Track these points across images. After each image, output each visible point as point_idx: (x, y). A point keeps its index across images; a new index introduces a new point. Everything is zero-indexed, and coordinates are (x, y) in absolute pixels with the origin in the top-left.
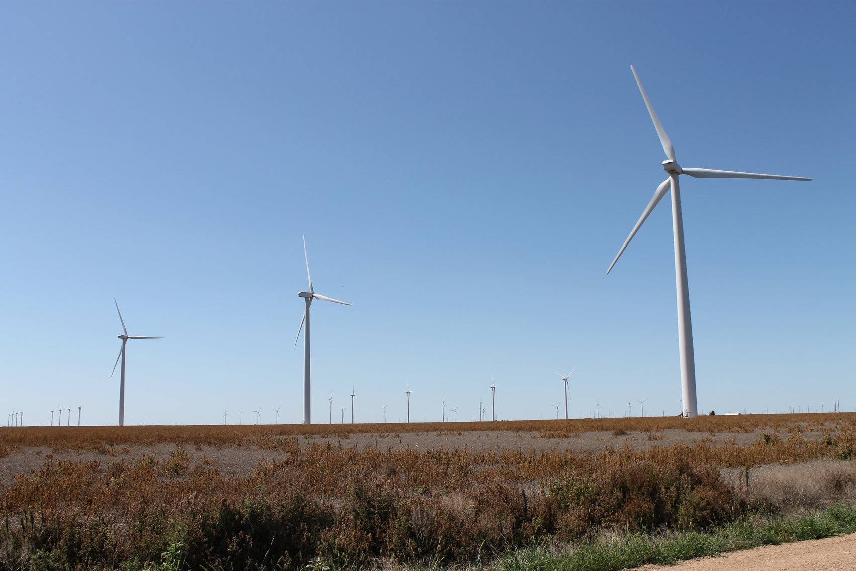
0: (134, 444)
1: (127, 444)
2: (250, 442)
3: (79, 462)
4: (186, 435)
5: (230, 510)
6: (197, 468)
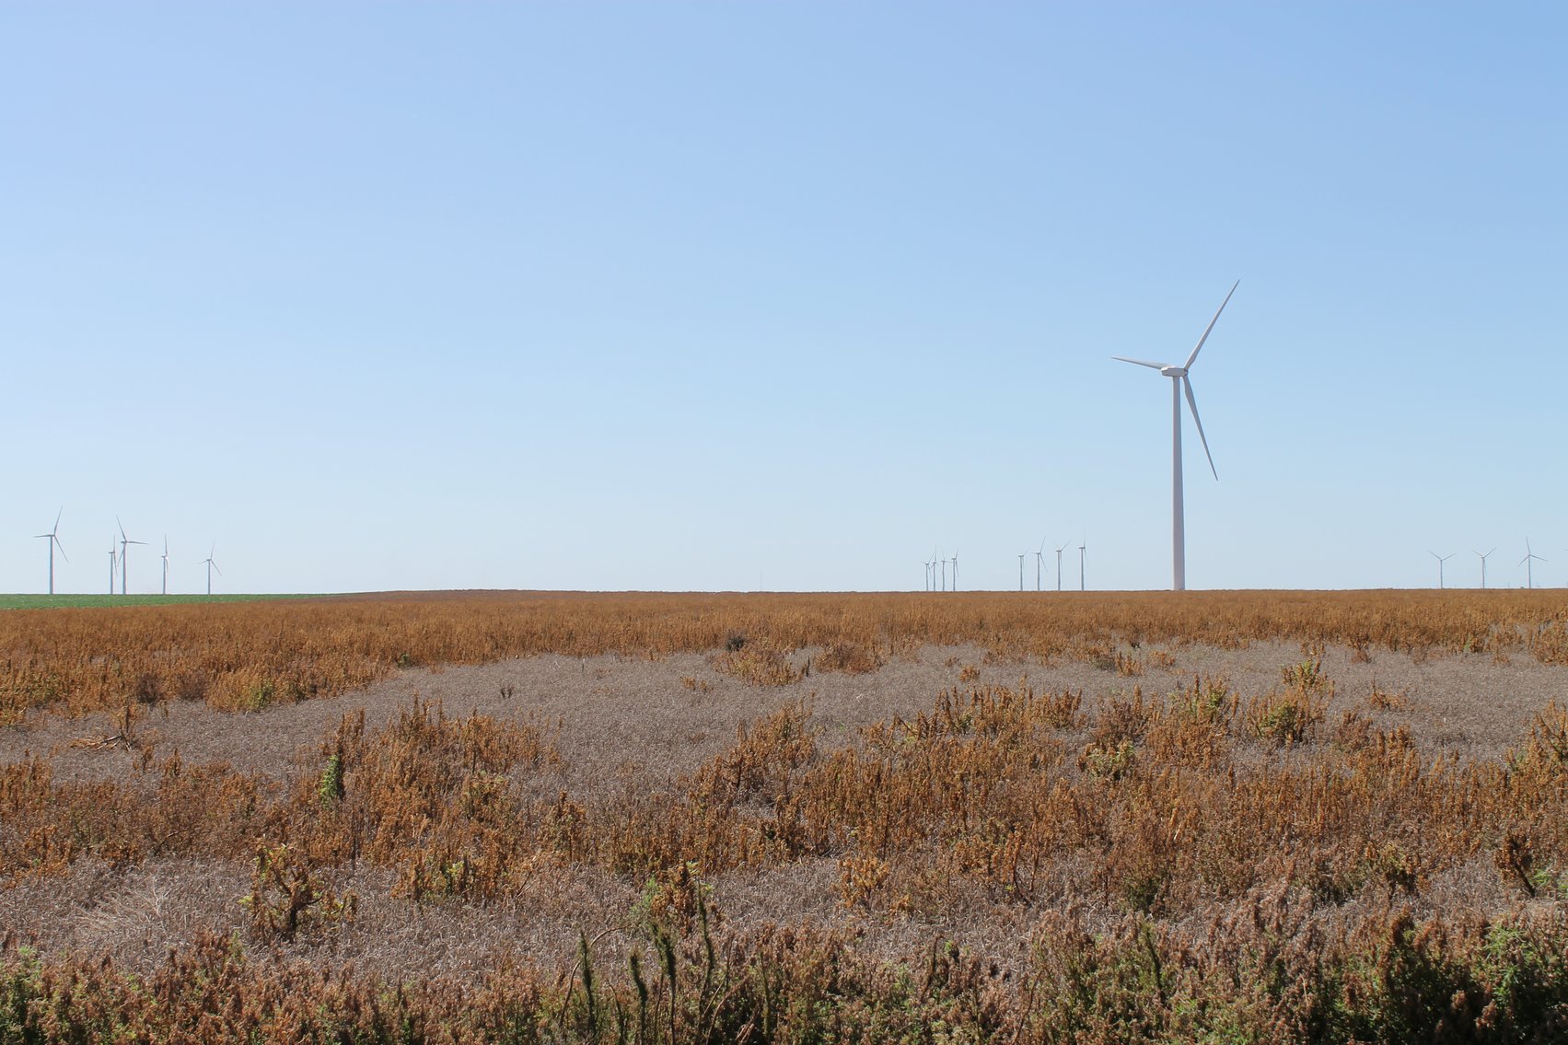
0: (1193, 642)
1: (1176, 640)
2: (1509, 639)
3: (1027, 695)
6: (1350, 720)
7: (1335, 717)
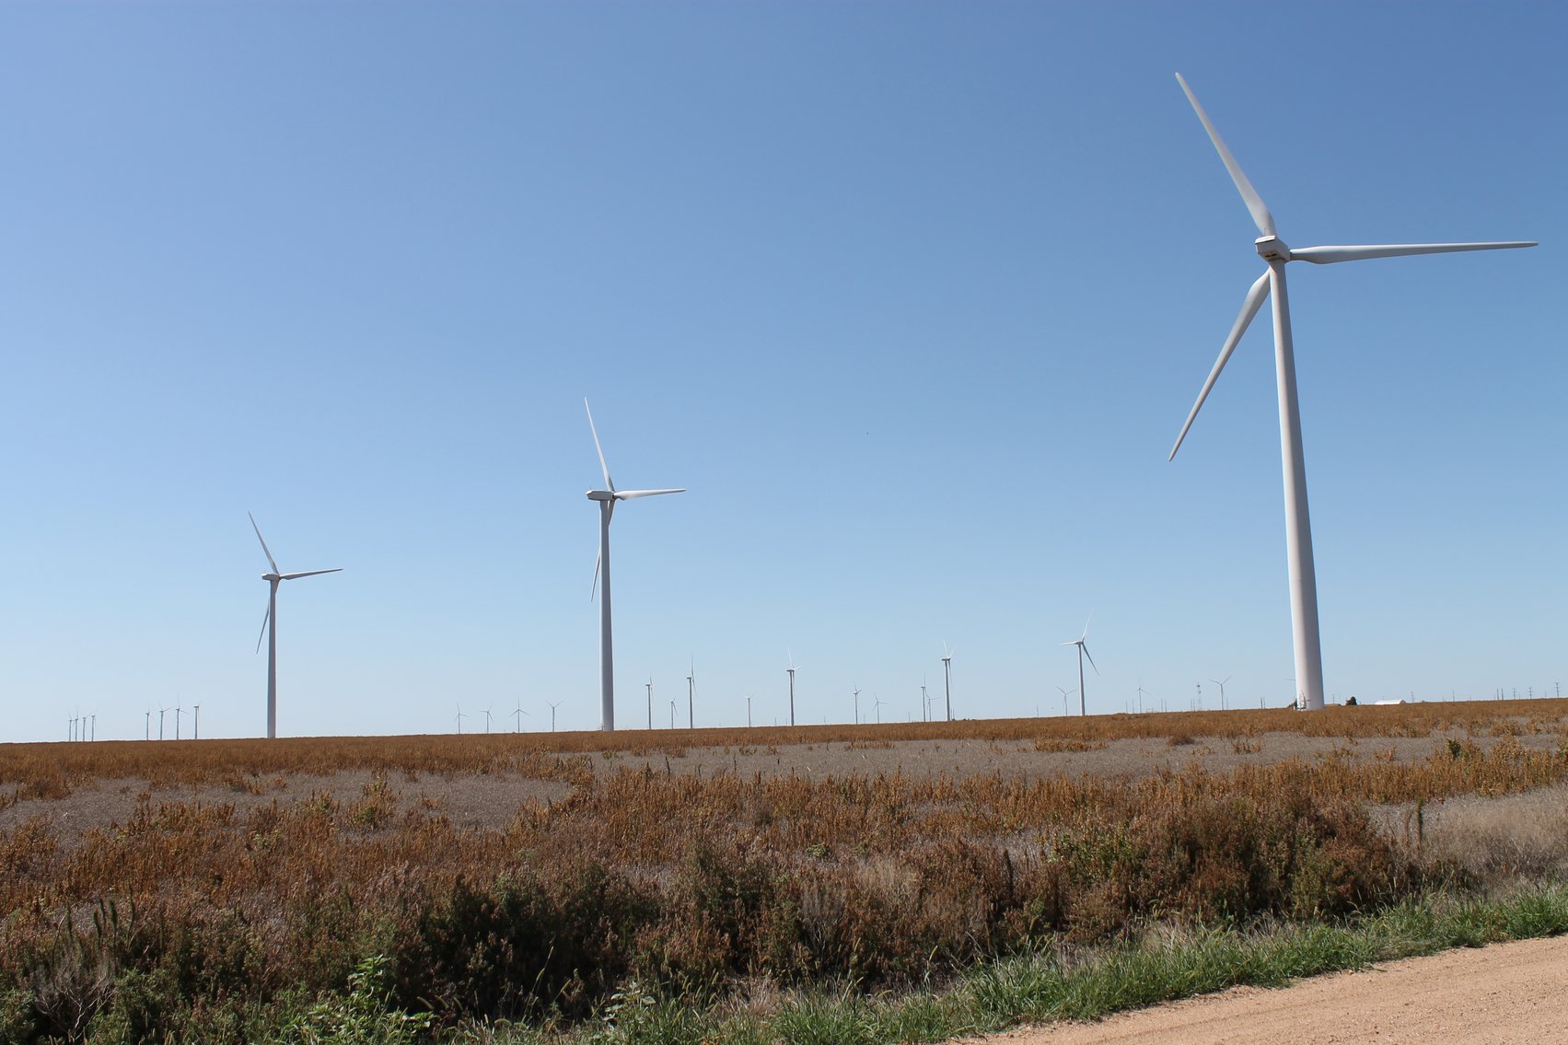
0: (295, 773)
1: (283, 771)
2: (505, 765)
3: (197, 805)
4: (389, 754)
5: (470, 894)
6: (410, 814)
7: (401, 813)
